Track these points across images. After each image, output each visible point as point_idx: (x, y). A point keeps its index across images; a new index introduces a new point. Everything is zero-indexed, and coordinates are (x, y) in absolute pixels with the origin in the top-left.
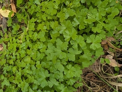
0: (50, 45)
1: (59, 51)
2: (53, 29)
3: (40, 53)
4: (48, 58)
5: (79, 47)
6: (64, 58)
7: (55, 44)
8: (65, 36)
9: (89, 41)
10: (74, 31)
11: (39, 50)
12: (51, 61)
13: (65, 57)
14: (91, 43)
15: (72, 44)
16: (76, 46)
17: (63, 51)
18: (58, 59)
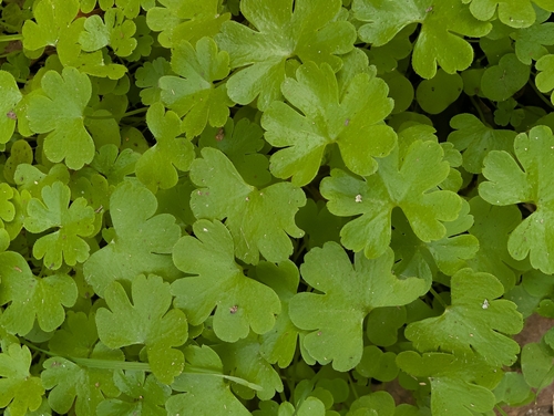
0: (131, 207)
1: (212, 266)
2: (166, 53)
3: (37, 268)
4: (114, 326)
5: (403, 239)
6: (257, 339)
7: (177, 201)
8: (273, 131)
9: (500, 189)
10: (368, 92)
11: (24, 243)
12: (133, 354)
13: (267, 325)
14: (526, 210)
15: (336, 208)
16: (373, 233)
17: (248, 271)
18: (201, 337)
